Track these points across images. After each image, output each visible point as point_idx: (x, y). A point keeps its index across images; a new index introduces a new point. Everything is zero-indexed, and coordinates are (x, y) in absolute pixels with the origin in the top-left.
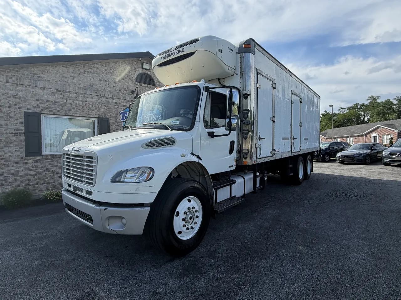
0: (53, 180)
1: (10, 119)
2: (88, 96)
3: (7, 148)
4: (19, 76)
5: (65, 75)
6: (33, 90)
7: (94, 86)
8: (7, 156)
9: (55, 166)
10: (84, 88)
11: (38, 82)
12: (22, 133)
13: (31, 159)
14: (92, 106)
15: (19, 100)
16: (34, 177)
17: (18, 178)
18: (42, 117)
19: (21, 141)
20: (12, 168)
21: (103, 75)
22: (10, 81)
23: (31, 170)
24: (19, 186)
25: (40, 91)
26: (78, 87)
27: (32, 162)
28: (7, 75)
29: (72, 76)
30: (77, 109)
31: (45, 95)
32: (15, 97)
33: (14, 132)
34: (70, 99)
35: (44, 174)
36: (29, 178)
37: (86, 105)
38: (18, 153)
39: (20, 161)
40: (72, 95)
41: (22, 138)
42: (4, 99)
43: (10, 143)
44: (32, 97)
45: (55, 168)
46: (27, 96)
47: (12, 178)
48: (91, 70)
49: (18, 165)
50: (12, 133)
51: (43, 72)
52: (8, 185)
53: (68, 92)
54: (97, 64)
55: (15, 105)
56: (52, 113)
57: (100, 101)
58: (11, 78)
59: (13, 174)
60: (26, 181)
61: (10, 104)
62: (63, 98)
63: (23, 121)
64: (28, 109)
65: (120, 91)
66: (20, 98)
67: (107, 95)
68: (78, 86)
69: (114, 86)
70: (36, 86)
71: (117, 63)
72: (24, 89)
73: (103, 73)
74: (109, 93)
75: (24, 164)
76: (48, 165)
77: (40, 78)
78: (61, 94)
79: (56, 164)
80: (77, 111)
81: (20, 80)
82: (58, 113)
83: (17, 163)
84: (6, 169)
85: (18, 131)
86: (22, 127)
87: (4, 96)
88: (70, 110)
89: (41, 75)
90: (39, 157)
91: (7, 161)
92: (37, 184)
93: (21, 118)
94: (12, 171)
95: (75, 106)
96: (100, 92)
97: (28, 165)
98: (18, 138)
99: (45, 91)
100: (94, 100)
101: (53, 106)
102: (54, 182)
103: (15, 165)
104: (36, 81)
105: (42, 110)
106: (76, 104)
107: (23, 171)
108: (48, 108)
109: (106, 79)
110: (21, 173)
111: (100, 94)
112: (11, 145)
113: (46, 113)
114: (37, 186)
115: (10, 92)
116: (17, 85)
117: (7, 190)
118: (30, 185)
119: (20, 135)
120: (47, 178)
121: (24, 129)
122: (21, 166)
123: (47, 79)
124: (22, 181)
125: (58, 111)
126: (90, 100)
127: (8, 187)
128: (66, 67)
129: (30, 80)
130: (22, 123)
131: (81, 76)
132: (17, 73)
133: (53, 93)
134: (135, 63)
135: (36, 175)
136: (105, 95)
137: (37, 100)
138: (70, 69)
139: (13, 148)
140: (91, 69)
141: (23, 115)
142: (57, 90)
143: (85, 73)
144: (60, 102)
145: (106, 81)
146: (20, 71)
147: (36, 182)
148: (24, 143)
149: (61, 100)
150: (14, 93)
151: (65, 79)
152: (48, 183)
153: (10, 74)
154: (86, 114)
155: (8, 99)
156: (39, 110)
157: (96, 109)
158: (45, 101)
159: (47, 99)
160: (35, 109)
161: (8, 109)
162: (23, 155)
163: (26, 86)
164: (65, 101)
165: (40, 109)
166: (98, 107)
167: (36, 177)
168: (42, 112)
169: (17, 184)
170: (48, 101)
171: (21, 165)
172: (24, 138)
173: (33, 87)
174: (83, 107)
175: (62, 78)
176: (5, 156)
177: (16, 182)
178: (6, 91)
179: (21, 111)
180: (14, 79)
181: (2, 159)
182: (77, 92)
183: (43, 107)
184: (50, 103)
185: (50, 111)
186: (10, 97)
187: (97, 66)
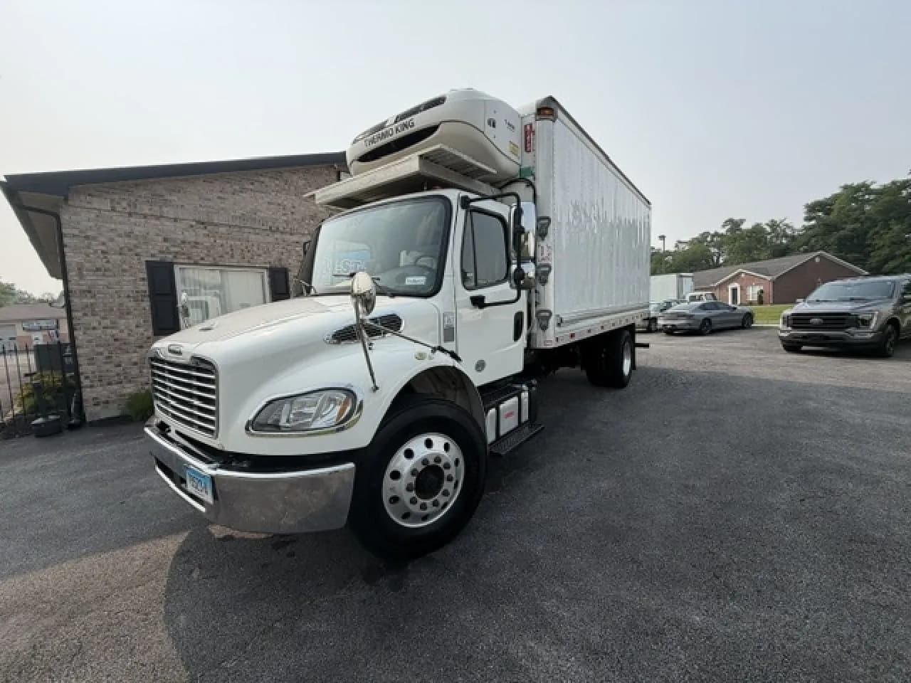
1: (124, 273)
2: (251, 231)
3: (123, 321)
4: (133, 199)
5: (210, 196)
6: (158, 222)
7: (259, 214)
8: (125, 335)
10: (242, 217)
11: (165, 209)
12: (145, 296)
14: (258, 249)
15: (135, 242)
18: (177, 269)
19: (144, 309)
20: (136, 355)
21: (273, 194)
22: (119, 208)
25: (169, 225)
26: (232, 216)
28: (112, 198)
29: (221, 198)
30: (233, 253)
31: (178, 232)
32: (128, 235)
33: (132, 294)
34: (220, 238)
37: (247, 248)
38: (141, 330)
39: (146, 342)
40: (222, 230)
41: (146, 304)
42: (112, 240)
43: (128, 314)
44: (158, 235)
46: (148, 234)
47: (135, 371)
48: (251, 187)
50: (129, 296)
51: (172, 191)
52: (130, 382)
53: (216, 225)
54: (261, 175)
55: (130, 250)
56: (192, 261)
57: (271, 239)
58: (118, 203)
59: (135, 364)
61: (121, 249)
62: (208, 236)
63: (145, 276)
64: (153, 256)
66: (136, 237)
67: (281, 229)
68: (232, 213)
69: (292, 213)
70: (162, 217)
72: (143, 220)
73: (273, 191)
74: (285, 226)
77: (167, 203)
78: (205, 228)
80: (233, 257)
81: (136, 207)
82: (202, 262)
83: (141, 347)
84: (125, 356)
85: (137, 292)
86: (144, 287)
87: (112, 235)
88: (221, 256)
89: (168, 197)
91: (125, 344)
93: (141, 271)
94: (135, 360)
95: (229, 250)
96: (270, 224)
98: (140, 304)
99: (178, 225)
100: (260, 238)
101: (194, 250)
104: (161, 207)
105: (175, 257)
106: (231, 246)
108: (184, 254)
109: (280, 202)
111: (270, 228)
112: (130, 317)
113: (182, 261)
115: (120, 226)
116: (130, 214)
117: (129, 391)
119: (143, 300)
121: (148, 291)
123: (180, 203)
125: (202, 259)
126: (252, 237)
127: (129, 385)
128: (211, 182)
129: (152, 205)
130: (143, 279)
131: (237, 197)
132: (129, 195)
133: (192, 226)
134: (326, 172)
136: (278, 228)
137: (165, 240)
138: (217, 186)
139: (132, 322)
140: (252, 184)
141: (144, 267)
142: (197, 222)
143: (241, 192)
144: (205, 243)
145: (279, 205)
146: (132, 192)
148: (150, 313)
149: (206, 239)
150: (127, 228)
151: (209, 204)
153: (116, 197)
154: (249, 262)
155: (117, 239)
156: (170, 257)
157: (265, 253)
158: (179, 242)
159: (181, 237)
160: (162, 256)
161: (120, 257)
162: (150, 333)
163: (145, 217)
164: (213, 240)
165: (171, 256)
166: (268, 249)
168: (175, 261)
170: (183, 242)
172: (149, 303)
173: (158, 218)
174: (243, 250)
175: (206, 202)
176: (120, 335)
177: (142, 376)
178: (113, 226)
179: (139, 259)
180: (124, 204)
181: (116, 340)
182: (231, 224)
183: (177, 253)
184: (188, 246)
185: (189, 258)
186: (120, 236)
187: (262, 179)
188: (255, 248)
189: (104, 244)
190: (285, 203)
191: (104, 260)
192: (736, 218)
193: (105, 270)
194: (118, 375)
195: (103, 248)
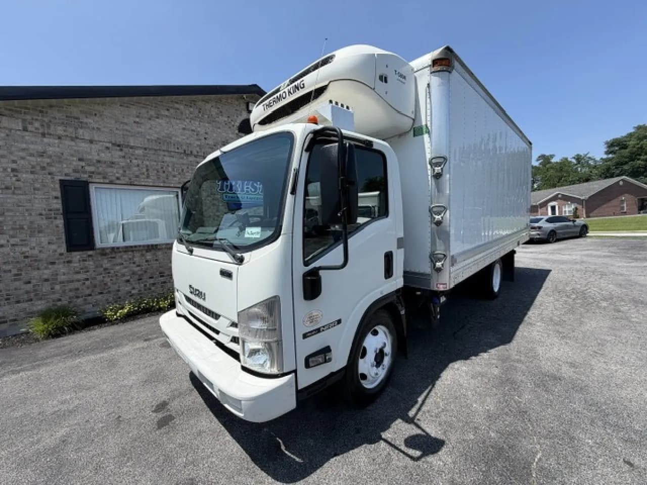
0: (116, 287)
1: (36, 192)
2: (166, 153)
3: (33, 239)
4: (46, 120)
5: (126, 121)
6: (73, 143)
7: (174, 138)
8: (36, 252)
9: (117, 265)
10: (158, 141)
11: (81, 131)
12: (57, 214)
13: (77, 256)
14: (173, 170)
15: (48, 160)
16: (84, 284)
17: (57, 287)
18: (92, 188)
19: (57, 227)
20: (46, 271)
21: (187, 120)
22: (30, 128)
23: (78, 273)
24: (60, 300)
25: (84, 146)
26: (148, 140)
27: (80, 261)
28: (24, 118)
29: (138, 123)
30: (148, 174)
31: (94, 153)
32: (42, 154)
33: (44, 212)
34: (136, 159)
35: (100, 278)
36: (77, 285)
37: (162, 168)
38: (54, 247)
39: (58, 259)
40: (140, 152)
41: (60, 222)
42: (23, 158)
43: (39, 232)
44: (72, 155)
45: (118, 268)
46: (62, 154)
47: (46, 288)
48: (166, 113)
49: (56, 266)
50: (41, 214)
51: (88, 114)
52: (41, 299)
53: (132, 147)
54: (177, 103)
55: (43, 168)
56: (108, 181)
57: (185, 162)
58: (31, 123)
59: (46, 280)
60: (71, 290)
61: (33, 167)
62: (124, 157)
63: (59, 194)
64: (66, 175)
65: (215, 146)
66: (50, 157)
67: (195, 153)
68: (148, 137)
69: (205, 138)
70: (77, 138)
71: (208, 102)
72: (56, 141)
73: (187, 118)
74: (198, 149)
75: (66, 264)
76: (106, 263)
77: (82, 125)
78: (121, 150)
79: (119, 261)
80: (148, 177)
81: (49, 127)
82: (118, 182)
83: (53, 263)
84: (35, 273)
85: (51, 210)
86: (58, 205)
87: (22, 154)
88: (137, 176)
89: (85, 120)
90: (90, 253)
91: (36, 261)
92: (90, 295)
93: (54, 189)
94: (45, 277)
95: (144, 170)
96: (184, 147)
97: (72, 265)
98: (52, 222)
99: (93, 146)
100: (174, 160)
101: (110, 170)
102: (119, 291)
103: (50, 266)
104: (76, 129)
105: (90, 176)
106: (147, 166)
107: (64, 274)
108: (99, 174)
109: (193, 128)
110: (62, 278)
111: (185, 151)
112: (40, 235)
113: (97, 181)
114: (90, 298)
115: (32, 147)
116: (43, 135)
117: (39, 307)
118: (78, 297)
119: (55, 218)
120: (106, 284)
121: (61, 209)
122: (61, 268)
123: (96, 126)
124: (64, 292)
125: (118, 178)
126: (167, 159)
127: (39, 302)
128: (127, 107)
129: (66, 127)
130: (56, 198)
131: (153, 123)
132: (43, 116)
133: (108, 148)
134: (237, 103)
135: (87, 279)
136: (191, 152)
137: (80, 160)
138: (134, 111)
139: (44, 240)
140: (168, 110)
141: (58, 186)
142: (113, 144)
143: (158, 118)
144: (121, 163)
145: (193, 130)
146: (47, 113)
147: (88, 292)
148: (63, 230)
149: (122, 160)
150: (40, 148)
151: (126, 127)
152: (109, 292)
153: (28, 117)
154: (164, 182)
155: (28, 158)
156: (85, 177)
157: (179, 174)
158: (95, 161)
159: (97, 158)
160: (77, 175)
161: (32, 176)
162: (63, 249)
163: (60, 138)
164: (128, 161)
165: (86, 176)
166: (183, 170)
167: (87, 283)
168: (90, 180)
169: (57, 296)
170: (99, 162)
171: (61, 266)
172: (62, 221)
173: (72, 139)
174: (158, 172)
175: (122, 125)
176: (31, 252)
177: (54, 293)
178: (24, 146)
179: (53, 178)
180: (37, 125)
181: (26, 257)
182: (146, 146)
183: (93, 173)
184: (104, 166)
185: (104, 178)
186: (32, 155)
187: (177, 106)
188: (170, 169)
189: (14, 162)
190: (199, 129)
191: (14, 179)
192: (547, 154)
193: (15, 188)
194: (27, 292)
195: (14, 166)
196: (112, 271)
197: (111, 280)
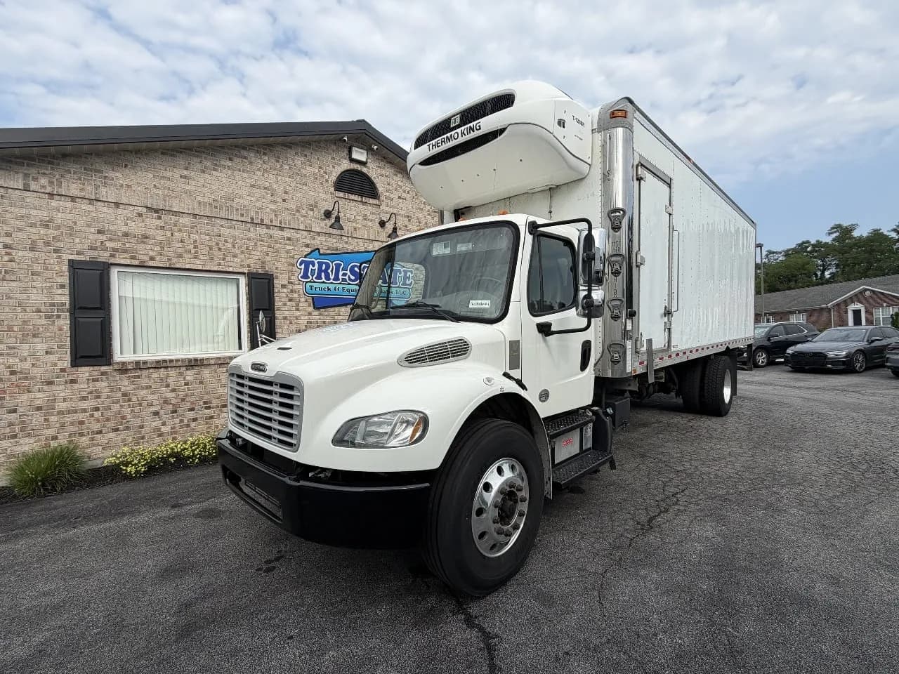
0: (138, 421)
1: (35, 277)
2: (224, 222)
3: (26, 347)
4: (57, 174)
5: (170, 175)
6: (91, 208)
7: (237, 200)
8: (27, 365)
9: (143, 388)
10: (214, 205)
11: (103, 190)
12: (62, 311)
13: (85, 372)
14: (234, 247)
15: (56, 233)
16: (92, 416)
17: (53, 419)
18: (114, 273)
19: (61, 330)
20: (39, 395)
21: (258, 173)
22: (33, 186)
23: (84, 398)
24: (55, 438)
25: (106, 212)
26: (200, 203)
27: (88, 380)
28: (26, 172)
29: (185, 177)
30: (196, 252)
31: (119, 221)
32: (46, 225)
33: (43, 308)
34: (180, 231)
35: (115, 407)
36: (81, 416)
37: (217, 244)
38: (53, 358)
39: (58, 377)
40: (185, 220)
41: (65, 322)
42: (20, 230)
43: (34, 336)
44: (89, 226)
45: (143, 392)
46: (75, 223)
47: (38, 418)
48: (228, 163)
49: (54, 388)
50: (39, 311)
51: (115, 166)
52: (29, 436)
53: (176, 213)
54: (244, 148)
55: (48, 244)
56: (136, 262)
57: (251, 235)
58: (35, 180)
59: (39, 408)
60: (72, 424)
61: (34, 242)
62: (162, 228)
63: (66, 282)
64: (78, 253)
65: (298, 211)
66: (58, 227)
67: (267, 221)
68: (200, 199)
69: (284, 200)
70: (97, 200)
71: (290, 147)
72: (69, 205)
73: (259, 170)
74: (273, 217)
75: (69, 385)
76: (125, 384)
77: (106, 181)
78: (160, 218)
79: (144, 382)
80: (196, 257)
81: (60, 184)
82: (151, 264)
83: (50, 383)
84: (25, 396)
85: (52, 305)
86: (64, 297)
87: (19, 223)
88: (180, 256)
89: (110, 174)
90: (104, 368)
91: (26, 379)
92: (100, 432)
93: (60, 274)
94: (38, 403)
95: (191, 247)
96: (252, 214)
97: (76, 386)
98: (54, 322)
99: (119, 212)
100: (237, 233)
101: (140, 246)
102: (142, 427)
103: (45, 388)
104: (97, 187)
105: (112, 256)
106: (195, 241)
107: (65, 400)
108: (126, 251)
109: (267, 184)
110: (61, 406)
111: (252, 219)
112: (36, 340)
113: (122, 262)
114: (99, 436)
115: (34, 212)
116: (51, 195)
117: (26, 449)
118: (81, 435)
119: (59, 317)
120: (123, 417)
121: (68, 303)
122: (61, 390)
123: (126, 182)
124: (63, 425)
125: (152, 259)
126: (226, 232)
127: (27, 440)
128: (172, 155)
129: (84, 184)
130: (62, 287)
131: (208, 177)
132: (52, 169)
133: (140, 215)
134: (333, 148)
135: (97, 409)
136: (262, 220)
137: (99, 232)
138: (181, 160)
139: (41, 347)
140: (230, 159)
141: (65, 268)
142: (149, 210)
143: (215, 170)
144: (157, 237)
145: (265, 188)
146: (59, 164)
147: (97, 427)
148: (69, 334)
149: (160, 232)
150: (45, 215)
151: (168, 184)
152: (128, 428)
153: (33, 171)
154: (219, 265)
155: (27, 229)
156: (104, 256)
157: (242, 252)
158: (120, 234)
159: (124, 229)
160: (94, 253)
161: (31, 254)
162: (66, 362)
163: (73, 200)
164: (169, 234)
165: (106, 254)
166: (247, 248)
167: (98, 414)
168: (112, 261)
169: (51, 432)
170: (126, 235)
171: (62, 387)
172: (68, 322)
173: (91, 202)
174: (211, 248)
175: (162, 182)
176: (20, 366)
177: (48, 427)
178: (24, 212)
179: (60, 257)
180: (44, 181)
181: (13, 373)
182: (196, 212)
183: (116, 250)
184: (133, 240)
185: (133, 258)
186: (33, 225)
187: (244, 153)
188: (229, 246)
189: (8, 235)
190: (275, 186)
191: (6, 258)
193: (6, 271)
194: (11, 425)
195: (8, 240)
196: (134, 398)
197: (132, 411)
